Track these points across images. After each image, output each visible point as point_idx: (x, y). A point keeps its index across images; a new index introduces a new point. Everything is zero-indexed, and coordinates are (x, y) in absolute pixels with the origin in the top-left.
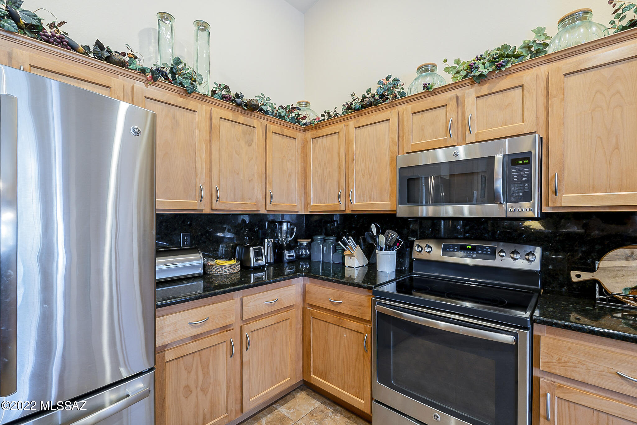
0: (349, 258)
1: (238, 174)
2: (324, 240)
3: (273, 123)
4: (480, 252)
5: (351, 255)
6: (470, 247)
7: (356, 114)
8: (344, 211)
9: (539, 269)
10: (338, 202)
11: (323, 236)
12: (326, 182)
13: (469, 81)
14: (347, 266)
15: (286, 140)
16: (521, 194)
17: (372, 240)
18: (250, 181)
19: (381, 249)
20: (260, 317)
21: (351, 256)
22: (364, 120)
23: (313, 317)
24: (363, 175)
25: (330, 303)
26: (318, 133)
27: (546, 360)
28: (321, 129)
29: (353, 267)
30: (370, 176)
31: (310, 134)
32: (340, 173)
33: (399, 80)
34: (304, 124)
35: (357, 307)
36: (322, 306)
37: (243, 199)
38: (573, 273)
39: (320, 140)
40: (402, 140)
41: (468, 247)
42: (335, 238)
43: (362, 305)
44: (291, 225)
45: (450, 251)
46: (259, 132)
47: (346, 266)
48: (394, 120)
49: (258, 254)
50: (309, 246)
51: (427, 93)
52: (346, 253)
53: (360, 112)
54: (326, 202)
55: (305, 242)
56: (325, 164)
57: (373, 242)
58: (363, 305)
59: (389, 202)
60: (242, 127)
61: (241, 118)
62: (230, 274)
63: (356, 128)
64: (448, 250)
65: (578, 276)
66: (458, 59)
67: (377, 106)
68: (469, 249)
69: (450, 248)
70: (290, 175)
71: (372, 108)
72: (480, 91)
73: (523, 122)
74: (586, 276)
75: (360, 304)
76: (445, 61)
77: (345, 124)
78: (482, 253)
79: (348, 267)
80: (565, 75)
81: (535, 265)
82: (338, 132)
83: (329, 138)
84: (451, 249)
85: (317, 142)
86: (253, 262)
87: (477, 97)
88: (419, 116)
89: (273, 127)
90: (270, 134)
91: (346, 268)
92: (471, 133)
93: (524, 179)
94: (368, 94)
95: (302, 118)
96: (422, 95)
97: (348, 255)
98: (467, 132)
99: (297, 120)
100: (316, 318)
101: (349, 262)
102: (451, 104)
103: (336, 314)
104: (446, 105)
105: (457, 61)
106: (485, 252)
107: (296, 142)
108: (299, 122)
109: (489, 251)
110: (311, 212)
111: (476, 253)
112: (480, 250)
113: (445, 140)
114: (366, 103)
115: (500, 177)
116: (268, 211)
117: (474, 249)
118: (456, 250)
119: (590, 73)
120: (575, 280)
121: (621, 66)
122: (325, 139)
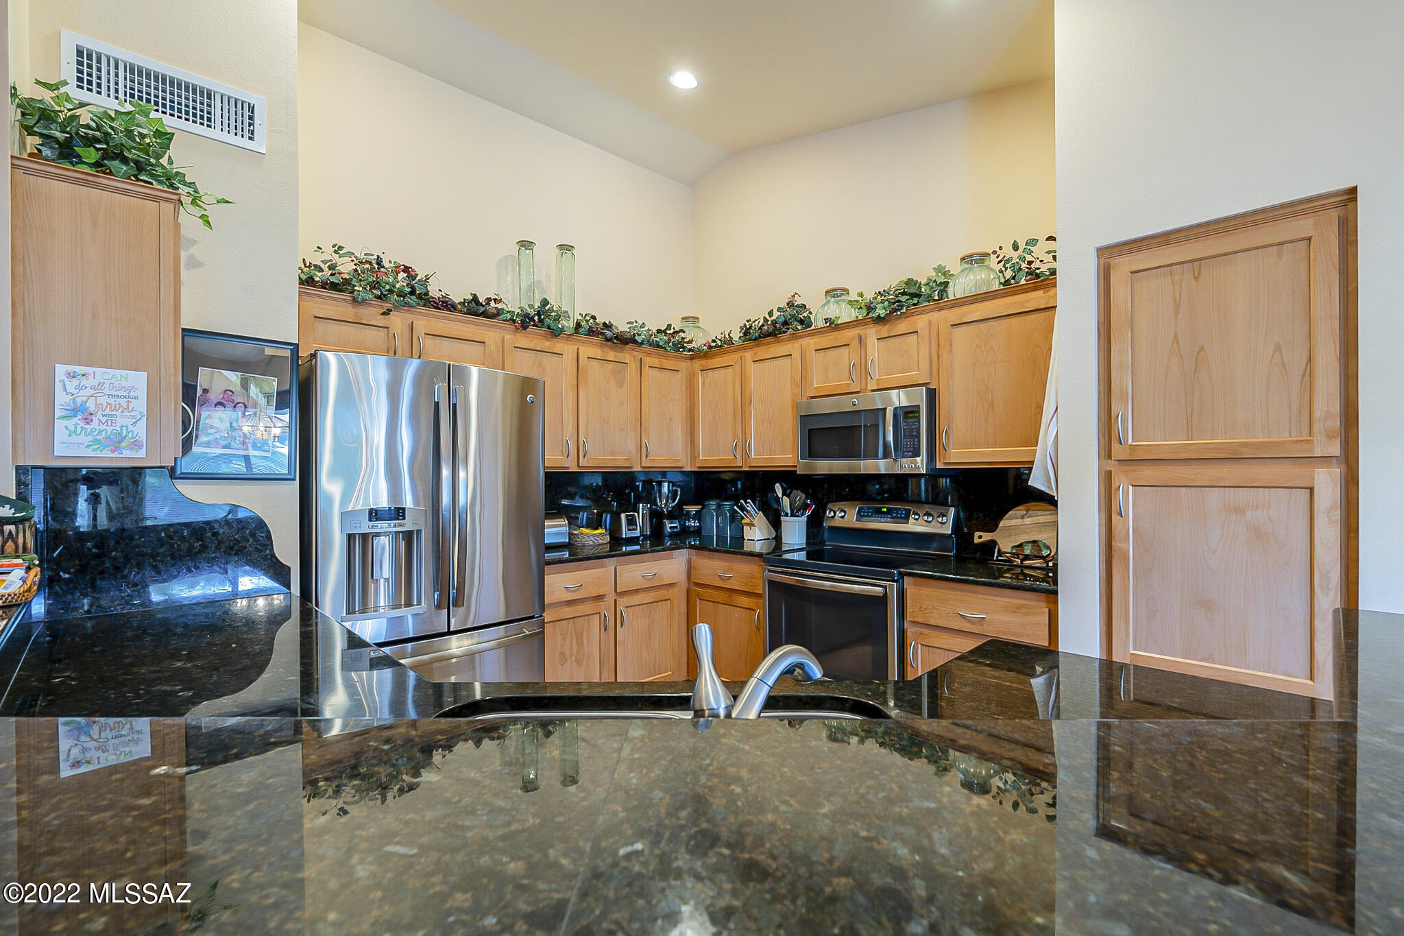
0: (748, 527)
1: (607, 422)
2: (719, 507)
3: (649, 354)
4: (894, 514)
6: (885, 510)
7: (754, 343)
8: (741, 467)
9: (949, 532)
10: (732, 456)
11: (718, 501)
12: (719, 428)
13: (869, 321)
14: (746, 539)
15: (667, 373)
16: (911, 449)
17: (775, 504)
18: (621, 430)
19: (787, 515)
20: (637, 591)
21: (751, 525)
22: (763, 352)
23: (700, 599)
24: (763, 422)
25: (718, 578)
26: (708, 364)
27: (911, 610)
28: (712, 358)
29: (754, 540)
30: (771, 423)
31: (698, 364)
32: (735, 417)
33: (805, 306)
34: (690, 350)
35: (748, 580)
36: (709, 584)
37: (613, 453)
38: (977, 534)
39: (710, 373)
40: (805, 380)
41: (882, 509)
42: (731, 503)
43: (753, 577)
44: (673, 487)
45: (865, 515)
46: (633, 368)
48: (797, 355)
49: (631, 522)
50: (698, 515)
51: (830, 328)
52: (744, 522)
53: (758, 342)
54: (719, 455)
55: (693, 509)
56: (717, 405)
57: (777, 506)
58: (755, 576)
59: (792, 456)
60: (611, 365)
61: (611, 355)
62: (599, 545)
63: (754, 361)
64: (863, 513)
65: (980, 537)
66: (861, 292)
67: (778, 336)
68: (884, 512)
70: (671, 419)
71: (771, 339)
72: (880, 333)
73: (917, 371)
74: (986, 536)
75: (751, 576)
77: (741, 355)
78: (896, 517)
79: (748, 540)
80: (952, 325)
81: (944, 528)
82: (733, 365)
83: (722, 371)
84: (866, 512)
85: (708, 376)
86: (625, 533)
87: (878, 339)
88: (822, 353)
89: (648, 361)
90: (645, 370)
91: (745, 541)
92: (872, 379)
93: (912, 434)
94: (770, 316)
95: (687, 343)
96: (825, 329)
97: (747, 524)
98: (869, 378)
99: (680, 346)
101: (748, 533)
102: (853, 343)
103: (726, 592)
104: (849, 344)
105: (860, 294)
106: (899, 515)
107: (679, 376)
108: (684, 347)
109: (903, 514)
110: (700, 467)
111: (890, 516)
113: (851, 385)
114: (765, 331)
115: (891, 428)
116: (643, 467)
117: (889, 511)
118: (870, 514)
119: (972, 327)
120: (977, 540)
121: (992, 323)
122: (716, 372)
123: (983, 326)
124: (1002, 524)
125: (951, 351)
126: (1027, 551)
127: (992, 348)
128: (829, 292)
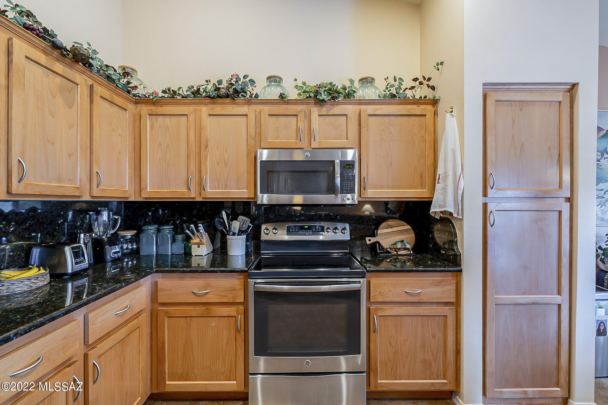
0: (196, 246)
1: (53, 144)
2: (158, 230)
3: (100, 84)
4: (314, 230)
5: (201, 243)
6: (307, 227)
7: (209, 101)
8: (194, 198)
9: (349, 239)
10: (186, 189)
11: (157, 226)
12: (170, 166)
13: (313, 101)
14: (194, 255)
15: (116, 109)
16: (349, 188)
17: (221, 227)
18: (70, 155)
19: (234, 234)
21: (199, 245)
22: (218, 109)
23: (167, 317)
24: (218, 163)
25: (193, 296)
26: (158, 110)
27: (373, 295)
28: (162, 106)
29: (202, 256)
30: (226, 165)
31: (145, 109)
32: (188, 157)
33: (255, 82)
34: (134, 95)
35: (227, 292)
36: (182, 302)
37: (60, 180)
38: (367, 239)
39: (160, 119)
40: (258, 136)
41: (305, 227)
42: (172, 227)
43: (234, 290)
44: (114, 214)
45: (292, 231)
46: (82, 92)
47: (193, 256)
48: (252, 116)
49: (77, 254)
50: (136, 239)
51: (282, 101)
52: (193, 242)
53: (214, 100)
54: (170, 188)
55: (129, 234)
56: (168, 146)
57: (222, 229)
58: (235, 288)
59: (247, 191)
60: (58, 79)
61: (59, 67)
63: (209, 115)
64: (291, 230)
65: (370, 240)
66: (305, 82)
67: (234, 100)
68: (306, 229)
69: (292, 229)
70: (119, 153)
71: (228, 100)
72: (321, 111)
73: (347, 140)
74: (373, 240)
75: (232, 289)
76: (296, 80)
77: (196, 108)
78: (315, 231)
79: (195, 256)
80: (369, 115)
81: (347, 237)
82: (187, 115)
83: (175, 119)
84: (294, 229)
85: (157, 120)
86: (70, 266)
87: (319, 115)
88: (274, 118)
89: (99, 90)
90: (96, 98)
91: (192, 257)
92: (315, 141)
93: (351, 178)
95: (132, 87)
96: (277, 101)
97: (195, 244)
98: (312, 140)
99: (128, 89)
100: (172, 317)
101: (195, 251)
102: (300, 115)
103: (201, 306)
104: (297, 115)
105: (304, 83)
106: (317, 230)
107: (127, 115)
108: (129, 92)
109: (320, 229)
110: (146, 198)
111: (311, 231)
112: (314, 229)
113: (296, 143)
114: (222, 94)
115: (338, 175)
116: (93, 197)
117: (310, 228)
118: (297, 230)
119: (380, 118)
120: (368, 242)
121: (392, 118)
122: (167, 120)
123: (386, 119)
124: (380, 231)
125: (367, 130)
126: (399, 246)
127: (391, 132)
128: (268, 78)
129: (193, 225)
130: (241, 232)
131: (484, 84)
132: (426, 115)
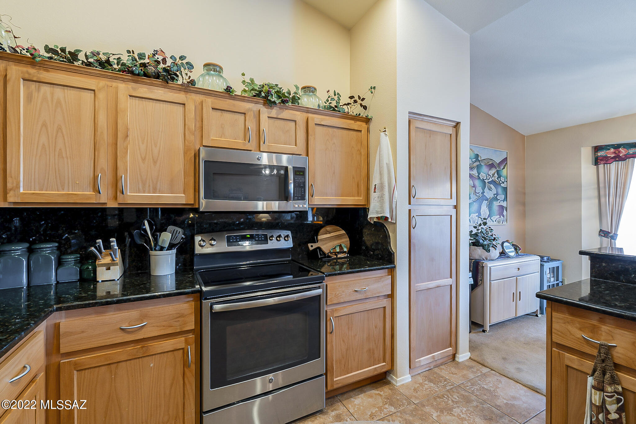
0: (105, 268)
2: (31, 251)
4: (257, 239)
5: (113, 263)
6: (249, 236)
7: (130, 78)
8: (105, 204)
9: (292, 246)
10: (92, 190)
12: (63, 158)
13: (263, 102)
14: (100, 281)
16: (300, 195)
17: (141, 241)
19: (162, 249)
21: (109, 266)
22: (143, 90)
23: (77, 371)
24: (144, 160)
25: (121, 334)
26: (41, 76)
27: (330, 298)
28: (48, 71)
29: (114, 280)
30: (155, 162)
31: (14, 69)
33: (193, 67)
35: (172, 321)
36: (103, 345)
38: (309, 245)
39: (45, 89)
40: (198, 131)
41: (247, 236)
42: (57, 244)
43: (182, 316)
45: (233, 241)
47: (98, 282)
48: (191, 107)
51: (227, 95)
52: (100, 263)
53: (138, 78)
54: (63, 189)
56: (59, 129)
57: (143, 243)
58: (183, 314)
59: (184, 195)
63: (130, 96)
64: (231, 241)
65: (312, 246)
66: (253, 79)
67: (168, 83)
68: (248, 238)
69: (233, 239)
71: (158, 81)
72: (271, 113)
73: (296, 145)
74: (315, 246)
75: (178, 315)
76: (243, 75)
77: (109, 83)
79: (102, 281)
80: (316, 124)
81: (289, 244)
82: (94, 90)
83: (72, 92)
84: (234, 239)
85: (39, 90)
87: (268, 117)
88: (219, 113)
91: (98, 283)
92: (264, 143)
93: (301, 185)
94: (140, 58)
96: (222, 94)
97: (103, 265)
98: (262, 143)
100: (85, 369)
101: (102, 275)
102: (249, 113)
103: (132, 345)
104: (245, 114)
105: (252, 80)
106: (260, 239)
109: (263, 238)
110: (15, 203)
111: (254, 240)
112: (257, 238)
113: (244, 144)
114: (151, 72)
115: (291, 181)
117: (252, 237)
118: (238, 240)
119: (325, 128)
120: (311, 249)
121: (335, 130)
123: (330, 130)
124: (320, 237)
125: (314, 138)
126: (338, 250)
127: (334, 143)
128: (205, 65)
129: (101, 240)
130: (171, 247)
131: (410, 113)
132: (361, 131)
